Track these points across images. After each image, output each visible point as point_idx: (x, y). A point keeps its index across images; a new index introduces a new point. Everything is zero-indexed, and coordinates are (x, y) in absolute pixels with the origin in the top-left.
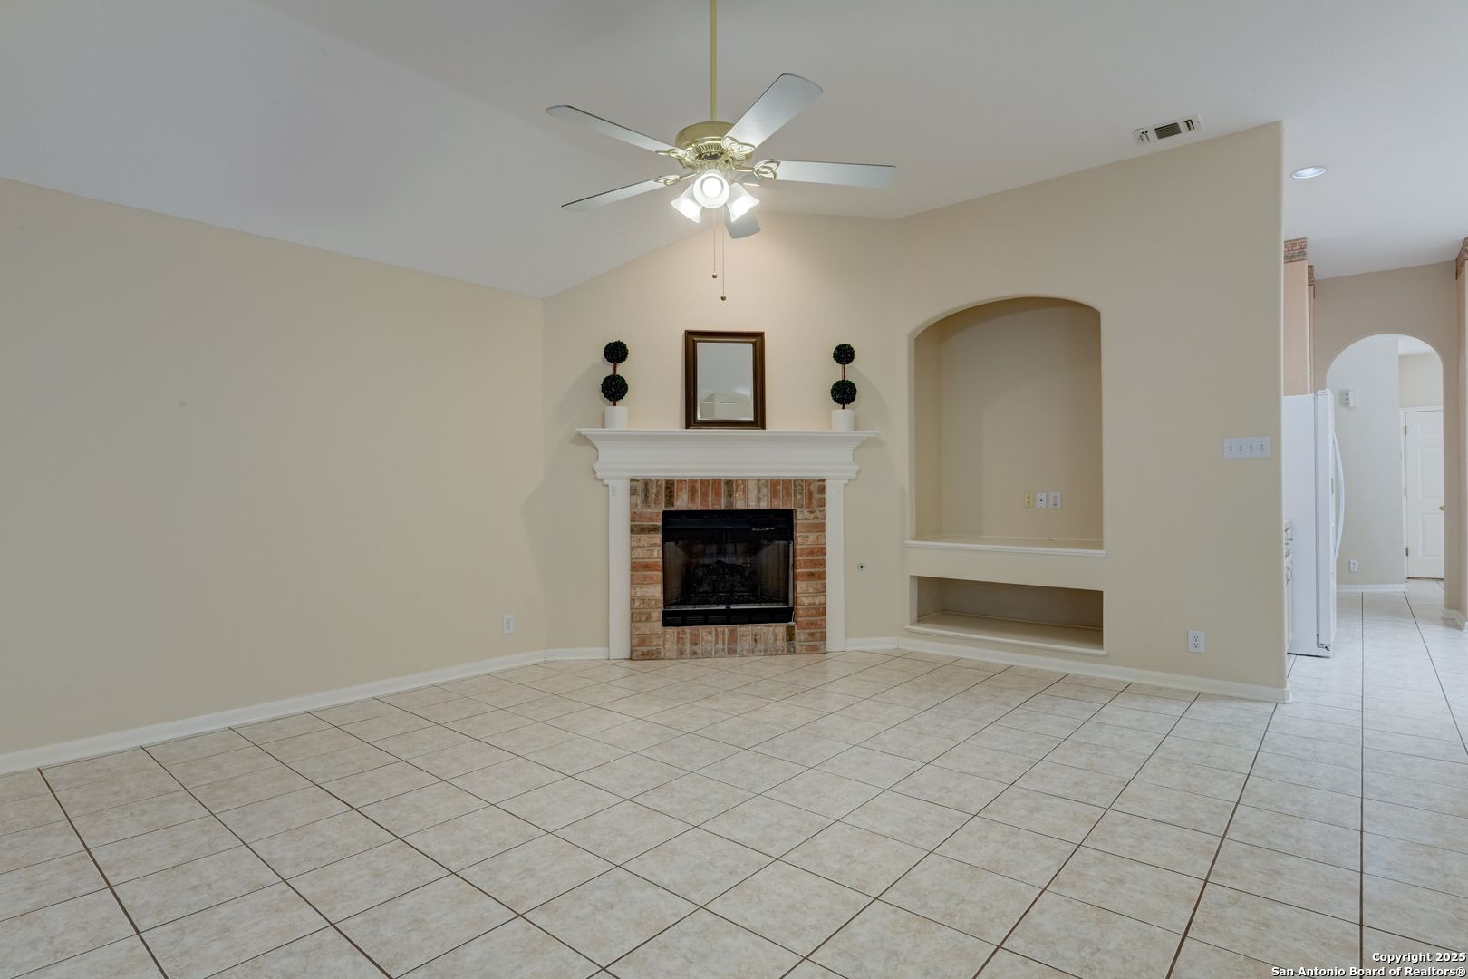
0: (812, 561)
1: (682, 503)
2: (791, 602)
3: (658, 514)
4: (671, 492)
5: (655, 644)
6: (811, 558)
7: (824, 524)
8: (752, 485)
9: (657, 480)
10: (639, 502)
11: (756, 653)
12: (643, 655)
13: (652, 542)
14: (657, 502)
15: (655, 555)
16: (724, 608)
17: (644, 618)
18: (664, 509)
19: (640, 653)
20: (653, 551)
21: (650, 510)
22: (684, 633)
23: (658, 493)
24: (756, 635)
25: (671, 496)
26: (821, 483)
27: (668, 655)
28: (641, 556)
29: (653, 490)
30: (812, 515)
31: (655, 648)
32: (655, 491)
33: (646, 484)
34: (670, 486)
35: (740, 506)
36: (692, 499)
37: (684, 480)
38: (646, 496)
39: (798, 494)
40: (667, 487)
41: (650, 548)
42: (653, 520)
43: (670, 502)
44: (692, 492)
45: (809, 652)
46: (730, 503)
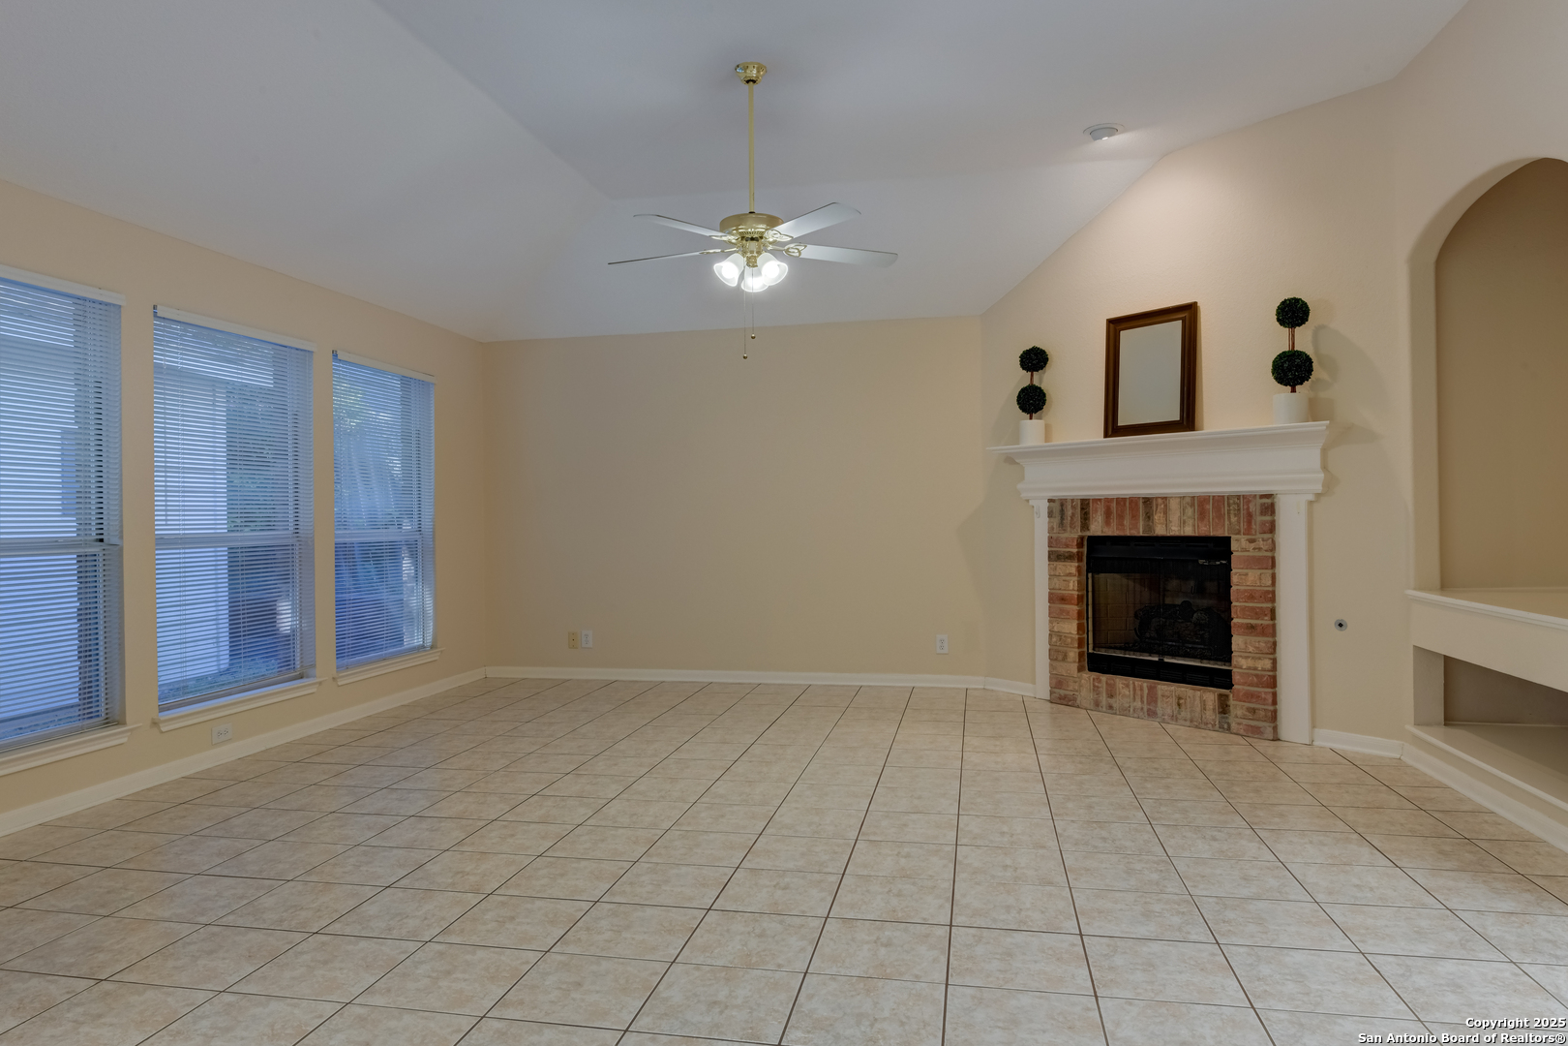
0: (1252, 608)
1: (1098, 528)
2: (1227, 662)
3: (1073, 539)
4: (1086, 513)
5: (1071, 688)
6: (1254, 605)
7: (1273, 557)
8: (1174, 505)
9: (1073, 501)
10: (1056, 526)
11: (1179, 722)
12: (1062, 699)
13: (1069, 572)
14: (1072, 525)
15: (1071, 587)
16: (1156, 659)
17: (1060, 657)
18: (1080, 534)
19: (1059, 696)
20: (1068, 581)
21: (1066, 535)
22: (1100, 681)
23: (1073, 515)
24: (1180, 698)
25: (1086, 519)
26: (1267, 500)
27: (1084, 703)
28: (1058, 586)
29: (1069, 512)
30: (1253, 545)
31: (1072, 693)
33: (1062, 505)
34: (1085, 505)
35: (1160, 531)
36: (1107, 522)
37: (1100, 500)
38: (1062, 518)
39: (1232, 516)
40: (1082, 509)
41: (1068, 578)
42: (1067, 546)
43: (1085, 526)
44: (1108, 514)
45: (1250, 735)
46: (1149, 527)
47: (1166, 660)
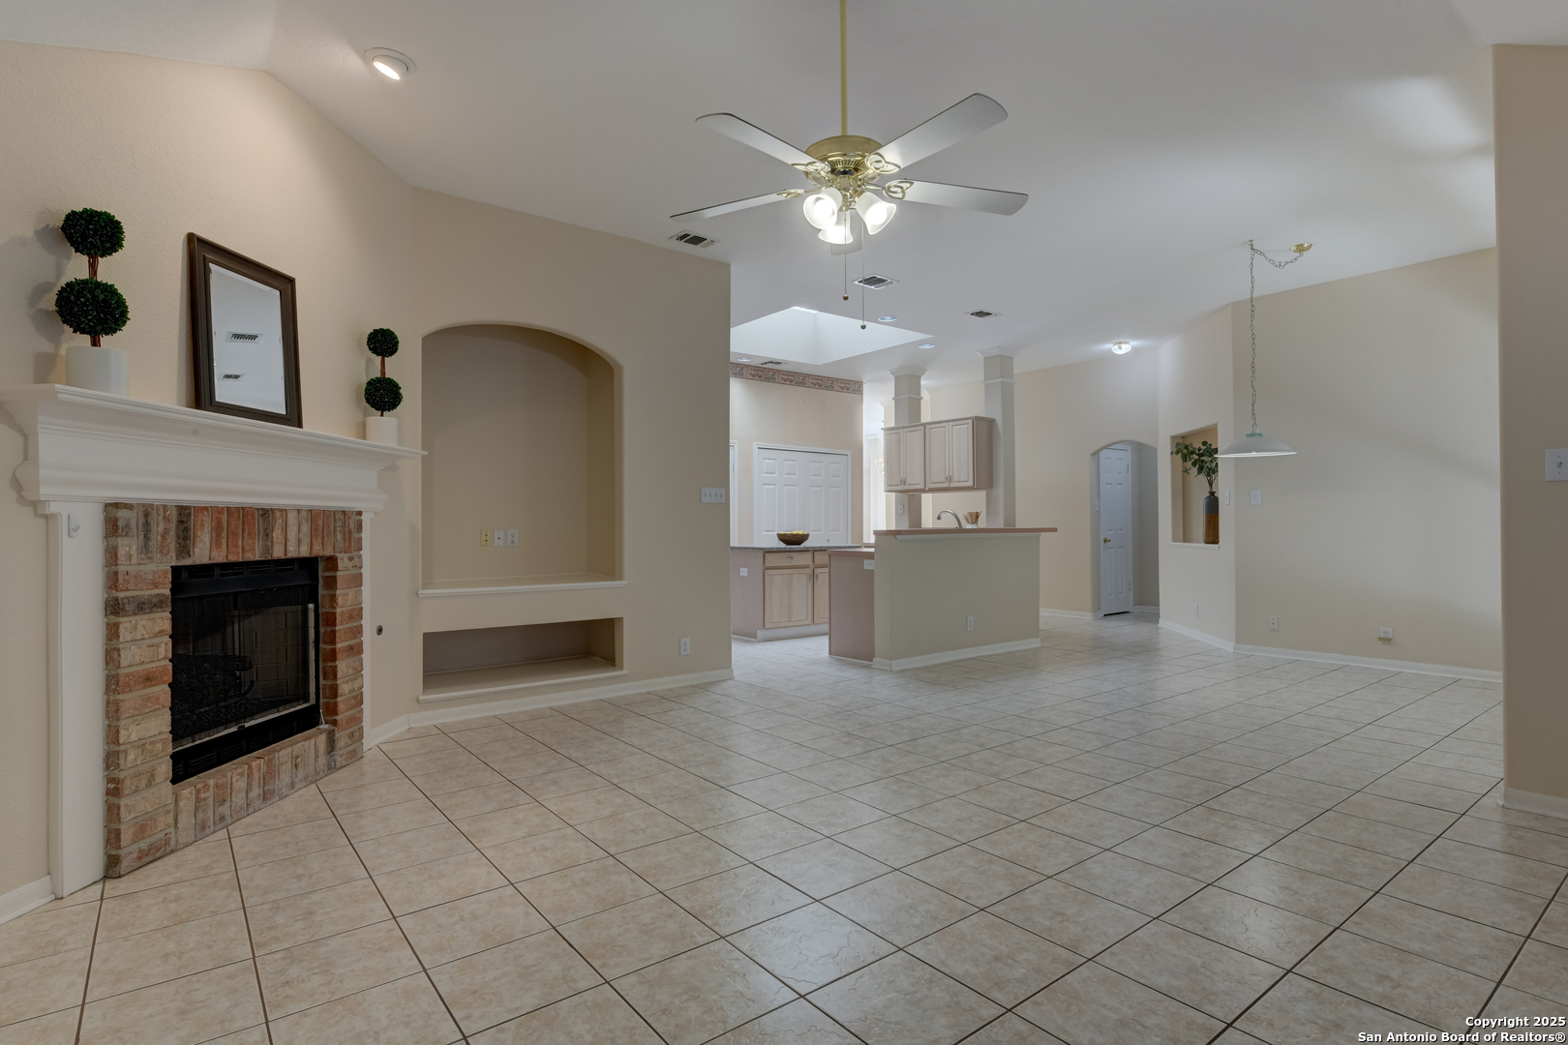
0: (351, 628)
1: (203, 552)
2: (313, 696)
3: (165, 572)
4: (186, 530)
5: (161, 826)
6: (349, 625)
7: (361, 574)
8: (292, 518)
9: (165, 507)
10: (134, 552)
11: (297, 786)
12: (140, 858)
13: (157, 629)
14: (163, 550)
15: (162, 654)
16: (234, 729)
17: (144, 783)
18: (173, 564)
19: (135, 855)
20: (158, 646)
21: (152, 567)
22: (206, 787)
23: (166, 532)
24: (297, 757)
25: (186, 538)
26: (358, 517)
27: (182, 840)
28: (137, 659)
29: (158, 527)
30: (352, 563)
31: (162, 835)
32: (161, 529)
33: (146, 515)
34: (185, 516)
35: (278, 553)
36: (216, 542)
37: (206, 508)
38: (147, 538)
39: (338, 533)
40: (181, 522)
41: (156, 641)
42: (156, 585)
43: (184, 549)
44: (217, 530)
45: (350, 761)
46: (268, 549)
47: (247, 725)
